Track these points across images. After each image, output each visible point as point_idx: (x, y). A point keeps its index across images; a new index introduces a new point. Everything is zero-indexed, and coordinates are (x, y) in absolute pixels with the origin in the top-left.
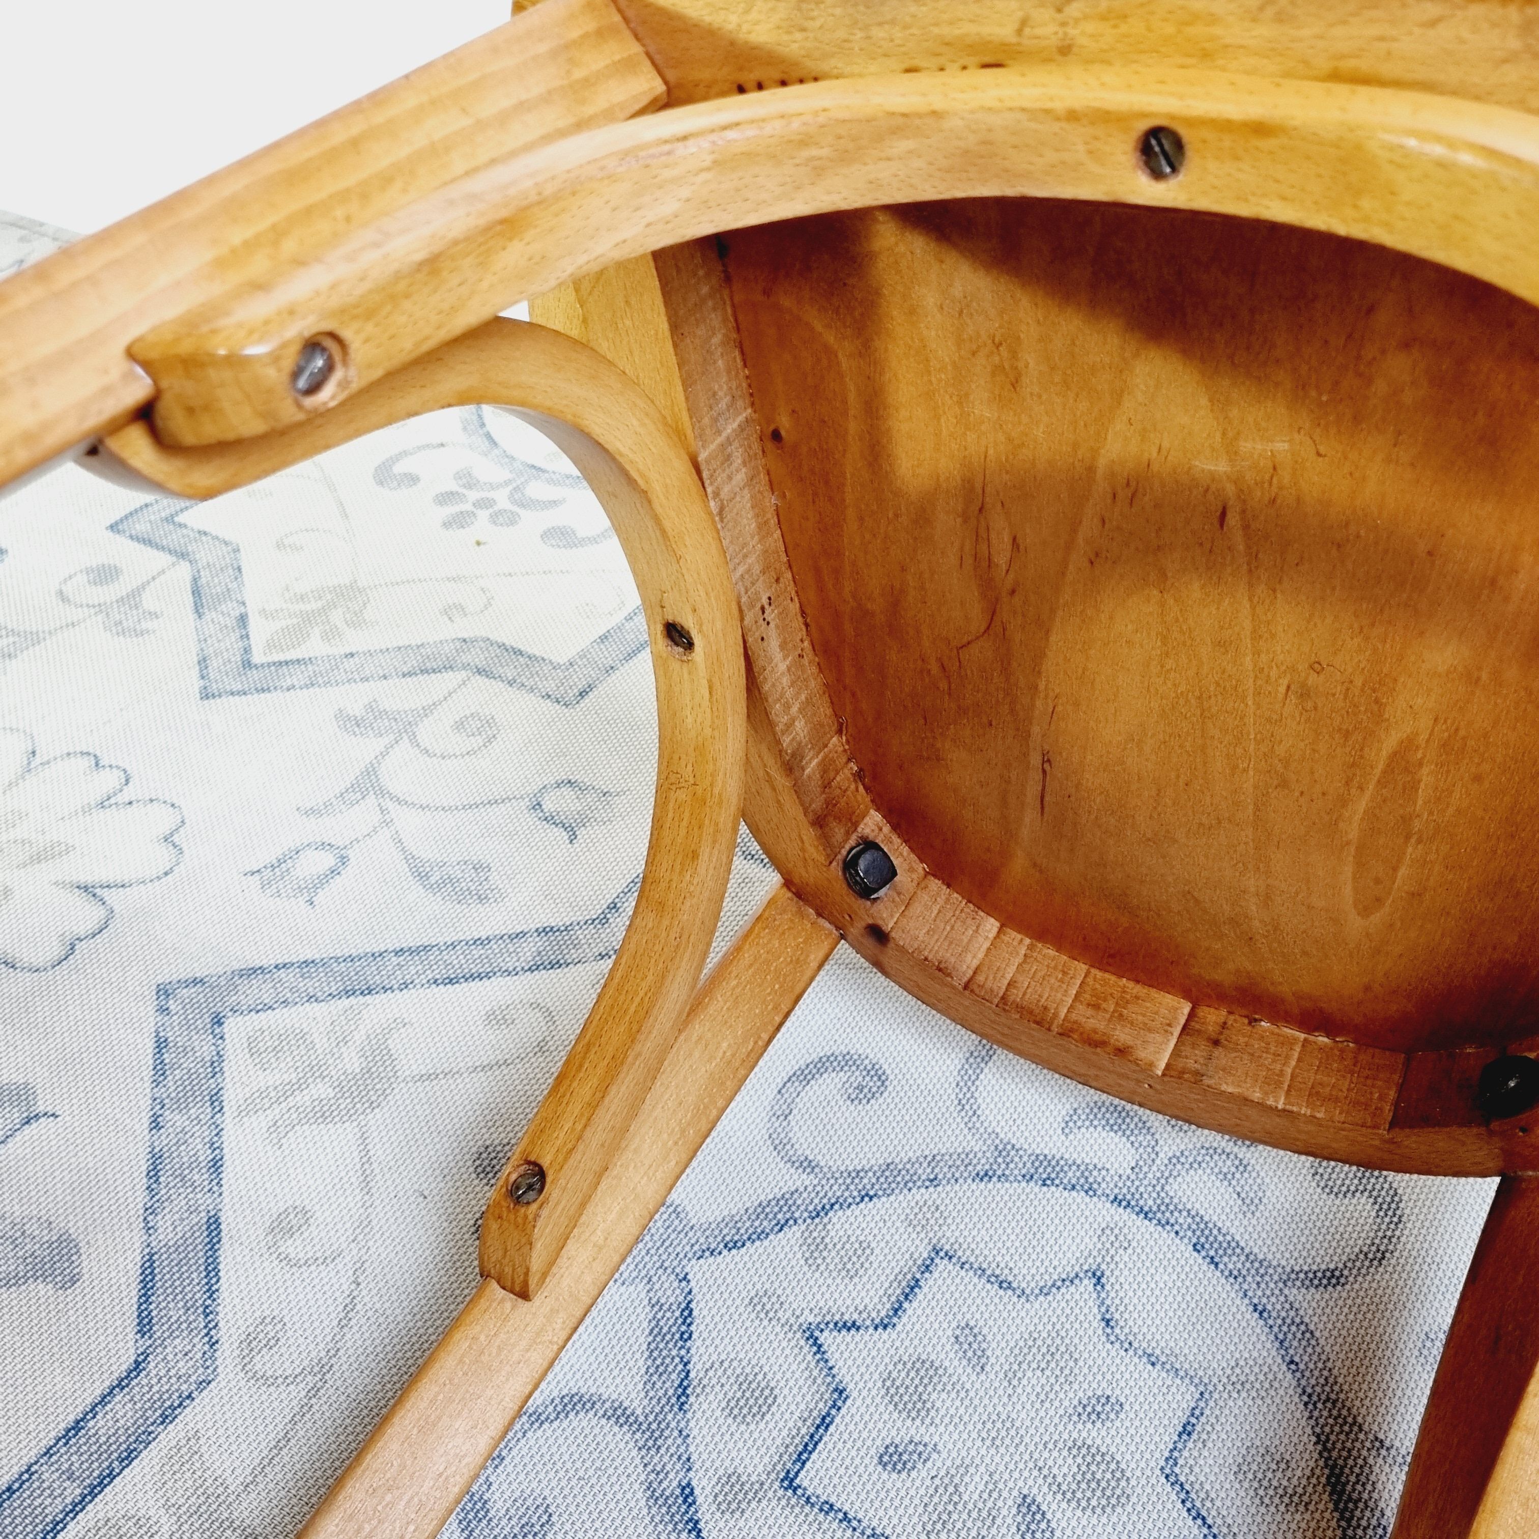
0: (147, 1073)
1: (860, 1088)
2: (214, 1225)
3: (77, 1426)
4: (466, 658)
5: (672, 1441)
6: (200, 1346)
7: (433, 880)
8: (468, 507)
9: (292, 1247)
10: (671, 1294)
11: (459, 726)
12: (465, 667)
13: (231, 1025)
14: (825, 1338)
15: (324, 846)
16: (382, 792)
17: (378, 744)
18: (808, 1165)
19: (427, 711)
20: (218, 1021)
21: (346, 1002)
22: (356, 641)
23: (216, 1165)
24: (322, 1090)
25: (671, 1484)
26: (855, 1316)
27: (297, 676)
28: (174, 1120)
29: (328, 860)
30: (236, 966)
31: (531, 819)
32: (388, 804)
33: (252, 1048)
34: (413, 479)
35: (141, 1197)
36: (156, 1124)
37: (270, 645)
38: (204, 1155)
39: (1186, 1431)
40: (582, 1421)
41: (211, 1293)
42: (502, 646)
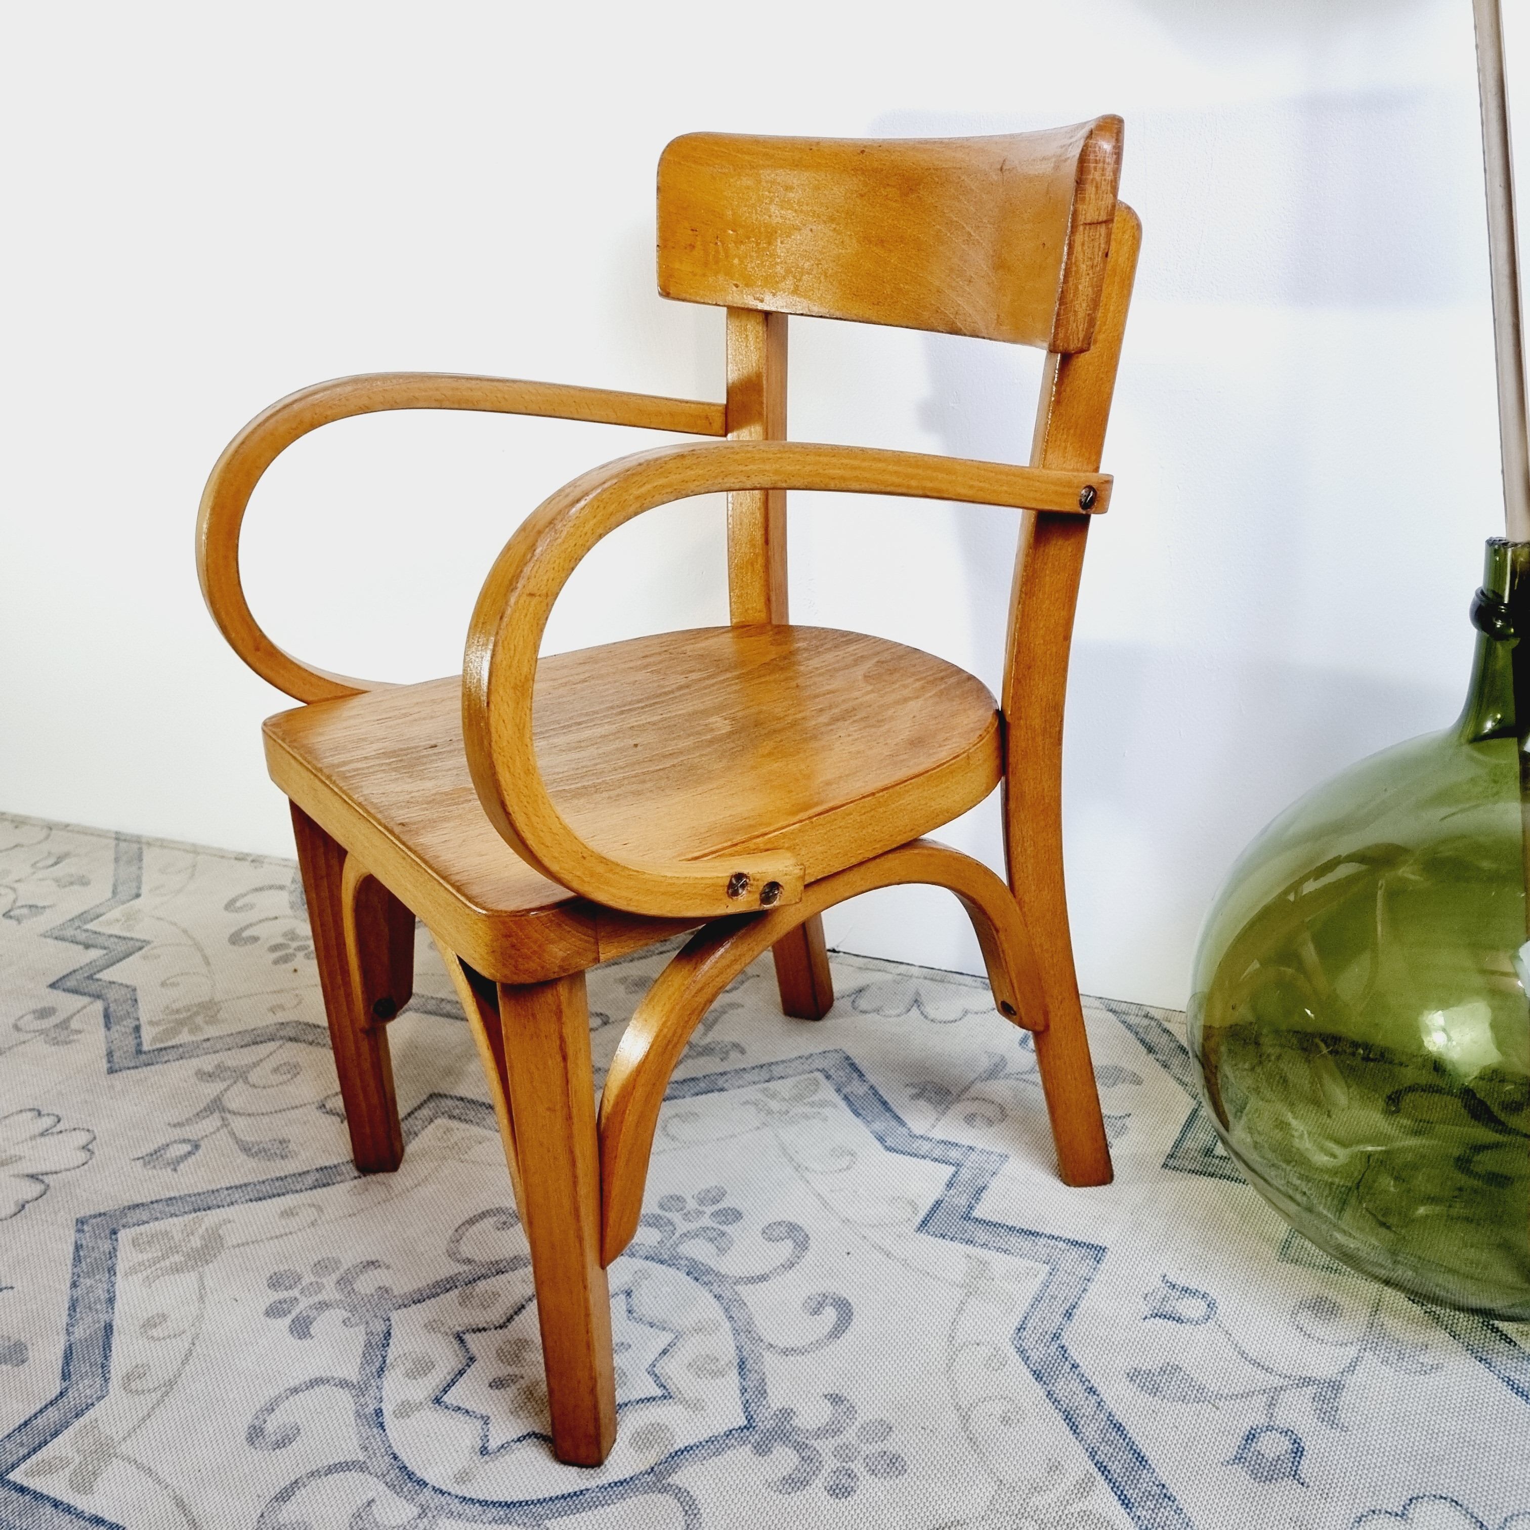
0: (70, 1262)
1: (505, 1223)
2: (109, 1328)
3: (26, 1424)
4: (282, 1033)
5: (373, 1391)
6: (99, 1381)
7: (253, 1151)
8: (291, 951)
9: (155, 1332)
10: (379, 1327)
11: (276, 1070)
12: (282, 1038)
13: (122, 1235)
14: (467, 1337)
15: (184, 1141)
16: (223, 1110)
17: (222, 1086)
18: (469, 1261)
19: (255, 1065)
20: (114, 1232)
21: (194, 1215)
22: (211, 1031)
23: (111, 1301)
24: (177, 1258)
25: (371, 1409)
26: (485, 1325)
27: (172, 1055)
28: (86, 1282)
29: (187, 1148)
30: (126, 1204)
31: (318, 1113)
32: (228, 1116)
33: (135, 1243)
34: (255, 939)
35: (65, 1319)
36: (74, 1285)
37: (154, 1040)
38: (104, 1296)
39: (665, 1352)
40: (322, 1389)
41: (106, 1357)
42: (307, 1024)
